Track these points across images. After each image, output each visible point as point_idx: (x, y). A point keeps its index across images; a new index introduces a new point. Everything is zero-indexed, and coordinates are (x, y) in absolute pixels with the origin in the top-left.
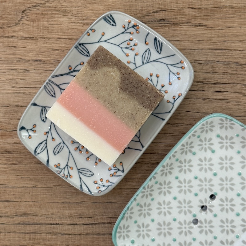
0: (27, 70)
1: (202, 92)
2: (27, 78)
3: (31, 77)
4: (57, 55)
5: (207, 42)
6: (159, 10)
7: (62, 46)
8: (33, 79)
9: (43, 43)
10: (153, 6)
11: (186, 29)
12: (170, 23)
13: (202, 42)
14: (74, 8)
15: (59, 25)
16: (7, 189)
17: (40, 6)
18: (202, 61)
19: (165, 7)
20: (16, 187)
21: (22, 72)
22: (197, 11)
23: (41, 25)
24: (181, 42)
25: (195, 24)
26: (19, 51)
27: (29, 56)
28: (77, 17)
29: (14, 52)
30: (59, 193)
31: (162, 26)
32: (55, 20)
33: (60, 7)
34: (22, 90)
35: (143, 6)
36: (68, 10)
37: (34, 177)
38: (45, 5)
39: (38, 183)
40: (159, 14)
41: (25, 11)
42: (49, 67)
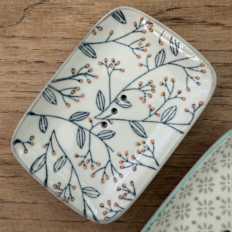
0: (28, 72)
1: (220, 98)
2: (28, 81)
3: (33, 80)
4: (61, 56)
5: (225, 43)
6: (173, 8)
7: (67, 46)
8: (35, 82)
9: (46, 43)
10: (166, 4)
11: (202, 29)
12: (185, 22)
13: (220, 43)
14: (79, 6)
15: (64, 24)
16: (4, 205)
17: (43, 3)
18: (220, 63)
19: (179, 5)
20: (15, 202)
21: (23, 74)
22: (214, 9)
23: (44, 24)
24: (197, 43)
25: (212, 23)
26: (20, 51)
27: (31, 57)
28: (83, 15)
29: (15, 53)
30: (62, 210)
31: (176, 25)
32: (59, 19)
33: (65, 5)
34: (22, 95)
35: (155, 3)
36: (74, 8)
37: (35, 191)
38: (49, 2)
39: (39, 199)
40: (173, 13)
41: (27, 9)
42: (52, 70)
